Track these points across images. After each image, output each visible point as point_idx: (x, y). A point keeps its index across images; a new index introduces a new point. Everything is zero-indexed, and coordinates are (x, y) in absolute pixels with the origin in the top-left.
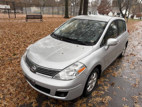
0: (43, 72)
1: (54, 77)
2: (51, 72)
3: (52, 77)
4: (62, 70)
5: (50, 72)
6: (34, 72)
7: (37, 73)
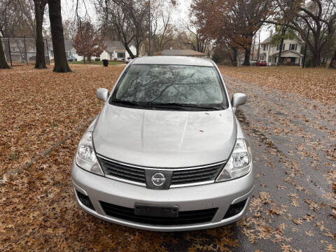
0: (188, 178)
1: (217, 181)
2: (209, 171)
3: (213, 181)
4: (228, 160)
5: (205, 173)
6: (165, 187)
7: (171, 186)
